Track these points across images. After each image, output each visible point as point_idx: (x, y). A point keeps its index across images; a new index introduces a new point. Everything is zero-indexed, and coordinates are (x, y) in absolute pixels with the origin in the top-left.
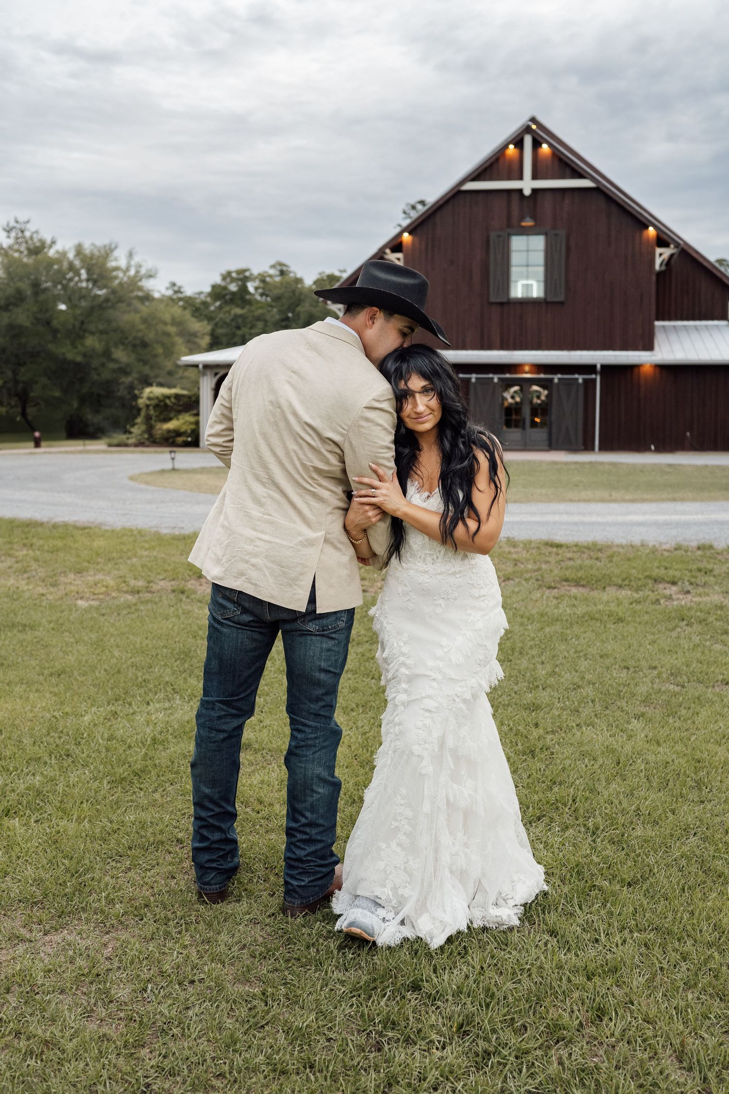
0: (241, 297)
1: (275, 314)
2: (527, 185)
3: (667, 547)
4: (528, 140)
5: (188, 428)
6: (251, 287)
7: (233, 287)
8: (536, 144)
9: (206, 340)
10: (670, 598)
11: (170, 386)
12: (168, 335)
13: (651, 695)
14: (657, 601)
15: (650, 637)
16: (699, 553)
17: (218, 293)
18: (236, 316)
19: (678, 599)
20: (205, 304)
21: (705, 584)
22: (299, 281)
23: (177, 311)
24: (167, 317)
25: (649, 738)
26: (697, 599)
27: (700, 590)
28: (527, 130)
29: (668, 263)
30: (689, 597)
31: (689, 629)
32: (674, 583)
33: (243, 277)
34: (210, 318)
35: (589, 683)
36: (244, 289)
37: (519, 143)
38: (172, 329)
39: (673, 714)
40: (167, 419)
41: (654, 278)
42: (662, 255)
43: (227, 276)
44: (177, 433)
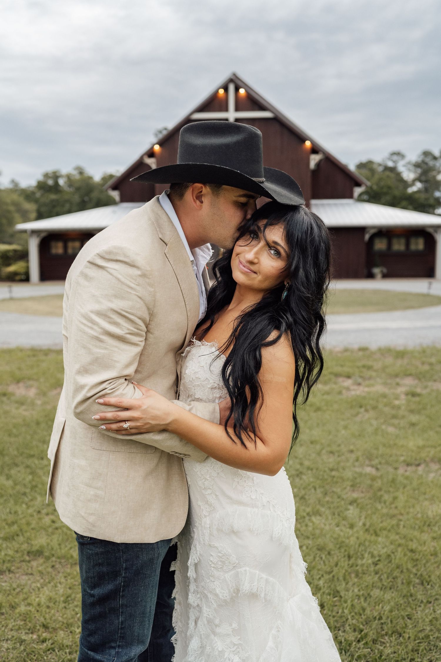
0: (56, 188)
1: (76, 198)
2: (231, 115)
3: (338, 349)
4: (232, 88)
5: (22, 270)
6: (61, 182)
7: (50, 182)
8: (237, 89)
9: (34, 215)
10: (348, 389)
11: (10, 243)
12: (9, 212)
13: (356, 478)
14: (340, 393)
15: (342, 423)
16: (361, 353)
17: (42, 186)
18: (52, 201)
19: (354, 390)
20: (33, 193)
21: (370, 378)
22: (90, 178)
23: (15, 197)
24: (8, 200)
25: (367, 527)
26: (366, 389)
27: (367, 382)
28: (231, 81)
29: (318, 165)
30: (361, 388)
31: (367, 416)
32: (349, 377)
33: (56, 176)
34: (36, 201)
35: (309, 468)
36: (56, 184)
37: (226, 88)
38: (12, 208)
39: (379, 499)
40: (9, 265)
41: (309, 174)
42: (314, 160)
43: (46, 175)
44: (15, 274)
